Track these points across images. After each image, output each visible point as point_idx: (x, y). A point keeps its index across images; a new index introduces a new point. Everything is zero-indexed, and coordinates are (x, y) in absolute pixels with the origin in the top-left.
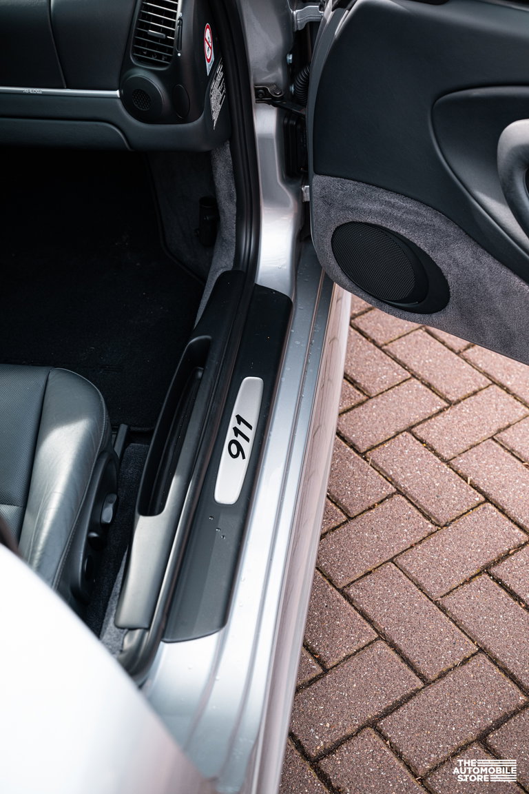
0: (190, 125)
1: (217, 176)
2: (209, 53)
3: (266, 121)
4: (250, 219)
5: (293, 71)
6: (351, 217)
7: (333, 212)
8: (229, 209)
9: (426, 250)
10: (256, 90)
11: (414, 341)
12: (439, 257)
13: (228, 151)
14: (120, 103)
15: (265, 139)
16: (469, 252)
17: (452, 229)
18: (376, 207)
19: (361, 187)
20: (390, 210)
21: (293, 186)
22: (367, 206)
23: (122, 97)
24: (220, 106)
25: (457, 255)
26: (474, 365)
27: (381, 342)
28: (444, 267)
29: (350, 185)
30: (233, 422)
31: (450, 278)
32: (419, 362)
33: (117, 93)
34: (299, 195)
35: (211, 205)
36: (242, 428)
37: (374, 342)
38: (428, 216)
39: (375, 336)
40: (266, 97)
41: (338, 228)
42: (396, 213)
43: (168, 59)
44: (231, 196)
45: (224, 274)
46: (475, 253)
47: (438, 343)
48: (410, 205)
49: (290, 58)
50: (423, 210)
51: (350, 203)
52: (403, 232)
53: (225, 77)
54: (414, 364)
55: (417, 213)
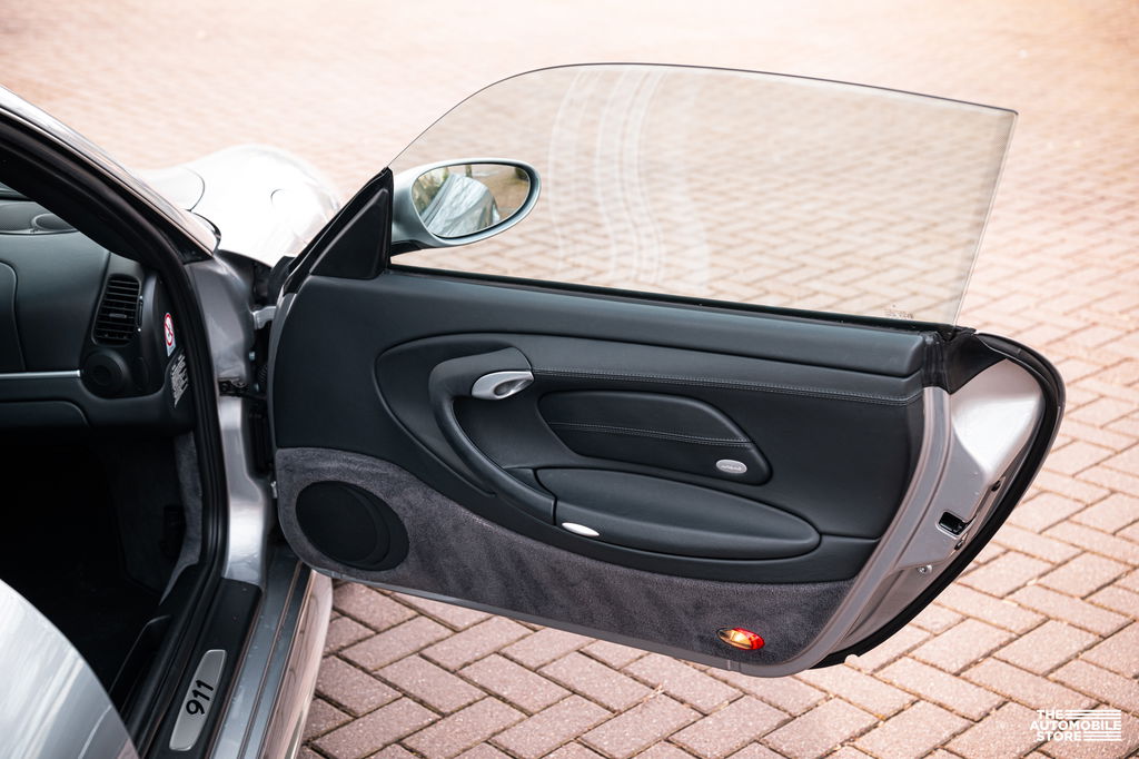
0: (151, 397)
1: (182, 469)
2: (170, 339)
3: (231, 414)
4: (218, 512)
5: (255, 368)
6: (314, 478)
7: (295, 478)
8: (194, 504)
9: (381, 496)
10: (220, 383)
11: (406, 665)
12: (395, 502)
13: (193, 443)
14: (80, 382)
15: (231, 432)
16: (420, 494)
17: (404, 476)
18: (334, 465)
19: (319, 451)
20: (346, 465)
21: (262, 481)
22: (326, 465)
23: (83, 376)
24: (182, 391)
25: (411, 497)
26: (469, 681)
27: (370, 669)
28: (399, 511)
29: (310, 451)
30: (193, 685)
31: (406, 523)
32: (411, 682)
33: (78, 373)
34: (268, 491)
35: (177, 513)
36: (203, 690)
37: (363, 669)
38: (382, 468)
39: (363, 664)
40: (229, 389)
41: (301, 495)
42: (352, 467)
43: (130, 336)
44: (196, 490)
45: (187, 568)
46: (425, 493)
47: (432, 665)
48: (366, 460)
49: (252, 355)
50: (378, 462)
51: (310, 465)
52: (359, 483)
53: (188, 367)
54: (405, 685)
55: (373, 466)
